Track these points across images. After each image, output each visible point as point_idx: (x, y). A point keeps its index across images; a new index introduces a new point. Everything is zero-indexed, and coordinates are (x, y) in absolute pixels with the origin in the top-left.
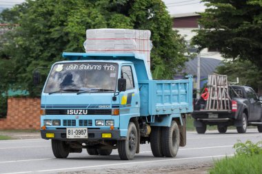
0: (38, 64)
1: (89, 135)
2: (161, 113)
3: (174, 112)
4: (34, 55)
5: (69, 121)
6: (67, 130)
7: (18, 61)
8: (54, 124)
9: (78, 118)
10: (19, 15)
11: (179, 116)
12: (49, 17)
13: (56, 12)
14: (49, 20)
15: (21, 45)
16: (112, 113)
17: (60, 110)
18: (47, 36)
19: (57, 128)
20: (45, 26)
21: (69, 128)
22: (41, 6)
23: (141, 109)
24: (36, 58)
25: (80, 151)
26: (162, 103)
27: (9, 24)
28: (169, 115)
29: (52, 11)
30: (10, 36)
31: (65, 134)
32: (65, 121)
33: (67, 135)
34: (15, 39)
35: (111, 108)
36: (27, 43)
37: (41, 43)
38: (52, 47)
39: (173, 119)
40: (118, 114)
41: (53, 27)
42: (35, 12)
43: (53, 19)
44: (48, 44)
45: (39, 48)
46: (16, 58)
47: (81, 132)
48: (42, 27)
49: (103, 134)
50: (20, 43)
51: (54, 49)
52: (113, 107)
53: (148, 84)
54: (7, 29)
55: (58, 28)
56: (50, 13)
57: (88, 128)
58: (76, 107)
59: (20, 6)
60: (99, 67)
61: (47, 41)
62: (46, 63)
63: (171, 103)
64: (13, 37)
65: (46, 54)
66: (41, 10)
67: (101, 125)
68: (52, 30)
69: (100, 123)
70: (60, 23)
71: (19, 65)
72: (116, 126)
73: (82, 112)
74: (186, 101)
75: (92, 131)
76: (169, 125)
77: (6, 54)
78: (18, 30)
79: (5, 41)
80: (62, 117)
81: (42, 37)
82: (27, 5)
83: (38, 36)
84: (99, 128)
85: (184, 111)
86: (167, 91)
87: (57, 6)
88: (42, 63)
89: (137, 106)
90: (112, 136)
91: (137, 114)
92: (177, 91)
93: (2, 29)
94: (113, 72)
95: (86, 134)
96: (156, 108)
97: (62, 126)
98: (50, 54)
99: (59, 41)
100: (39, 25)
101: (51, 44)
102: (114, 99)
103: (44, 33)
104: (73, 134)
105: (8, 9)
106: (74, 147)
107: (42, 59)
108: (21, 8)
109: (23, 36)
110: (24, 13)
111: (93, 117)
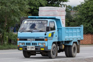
0: (84, 24)
1: (36, 49)
2: (68, 40)
3: (74, 39)
4: (83, 21)
5: (28, 43)
6: (27, 47)
7: (78, 23)
8: (22, 45)
9: (31, 42)
10: (78, 8)
11: (77, 41)
12: (88, 9)
13: (90, 7)
14: (88, 10)
15: (79, 18)
16: (45, 40)
17: (25, 39)
18: (87, 15)
19: (24, 46)
20: (87, 12)
21: (28, 46)
22: (86, 5)
23: (58, 38)
24: (84, 22)
25: (35, 55)
26: (68, 36)
27: (75, 11)
28: (72, 41)
29: (89, 7)
30: (76, 15)
31: (27, 48)
32: (26, 43)
33: (27, 49)
34: (77, 16)
35: (44, 38)
36: (81, 17)
37: (85, 17)
38: (89, 18)
39: (74, 42)
40: (47, 40)
41: (89, 12)
42: (83, 7)
43: (89, 9)
44: (88, 17)
45: (85, 19)
46: (78, 22)
47: (33, 48)
48: (86, 12)
49: (41, 49)
50: (79, 17)
51: (89, 19)
52: (45, 38)
53: (61, 29)
54: (75, 13)
55: (91, 12)
56: (88, 8)
57: (35, 46)
58: (31, 38)
59: (79, 5)
60: (41, 22)
61: (87, 16)
62: (87, 23)
63: (73, 36)
64: (77, 15)
65: (87, 21)
66: (85, 7)
67: (40, 45)
68: (89, 13)
69: (40, 44)
70: (91, 11)
71: (78, 24)
72: (46, 45)
73: (33, 40)
74: (80, 35)
75: (37, 47)
76: (72, 45)
77: (74, 20)
78: (78, 13)
79: (74, 17)
80: (25, 42)
81: (86, 15)
82: (81, 5)
83: (84, 15)
84: (39, 46)
85: (79, 39)
86: (71, 31)
87: (91, 5)
88: (86, 23)
89: (56, 37)
90: (44, 49)
91: (56, 40)
92: (76, 31)
93: (73, 13)
94: (45, 24)
95: (35, 48)
96: (65, 38)
97: (25, 45)
98: (88, 21)
99: (91, 16)
100: (85, 11)
101: (89, 17)
102: (45, 34)
103: (86, 14)
104: (29, 48)
105: (75, 7)
106: (32, 53)
107: (86, 22)
108: (79, 6)
109: (80, 15)
110: (80, 8)
111: (37, 42)
